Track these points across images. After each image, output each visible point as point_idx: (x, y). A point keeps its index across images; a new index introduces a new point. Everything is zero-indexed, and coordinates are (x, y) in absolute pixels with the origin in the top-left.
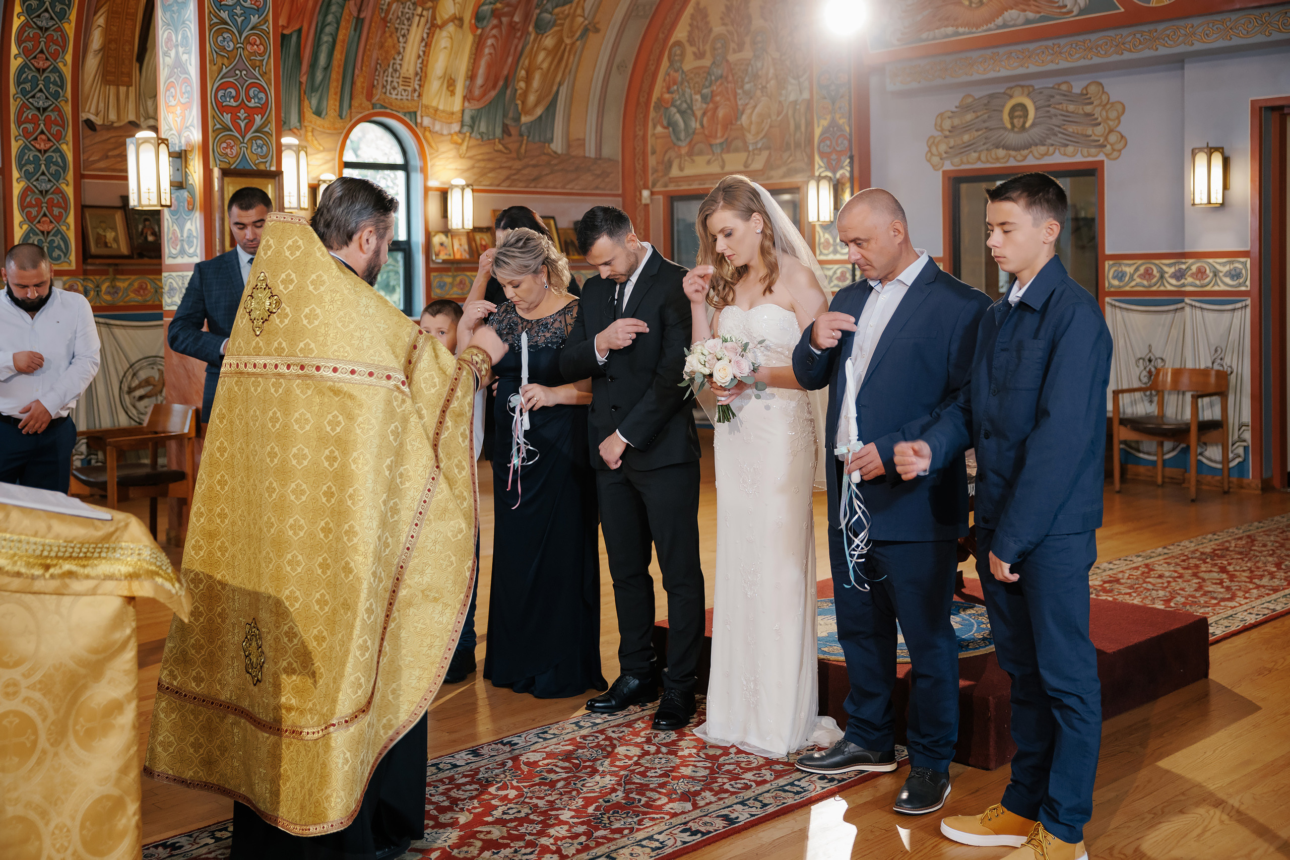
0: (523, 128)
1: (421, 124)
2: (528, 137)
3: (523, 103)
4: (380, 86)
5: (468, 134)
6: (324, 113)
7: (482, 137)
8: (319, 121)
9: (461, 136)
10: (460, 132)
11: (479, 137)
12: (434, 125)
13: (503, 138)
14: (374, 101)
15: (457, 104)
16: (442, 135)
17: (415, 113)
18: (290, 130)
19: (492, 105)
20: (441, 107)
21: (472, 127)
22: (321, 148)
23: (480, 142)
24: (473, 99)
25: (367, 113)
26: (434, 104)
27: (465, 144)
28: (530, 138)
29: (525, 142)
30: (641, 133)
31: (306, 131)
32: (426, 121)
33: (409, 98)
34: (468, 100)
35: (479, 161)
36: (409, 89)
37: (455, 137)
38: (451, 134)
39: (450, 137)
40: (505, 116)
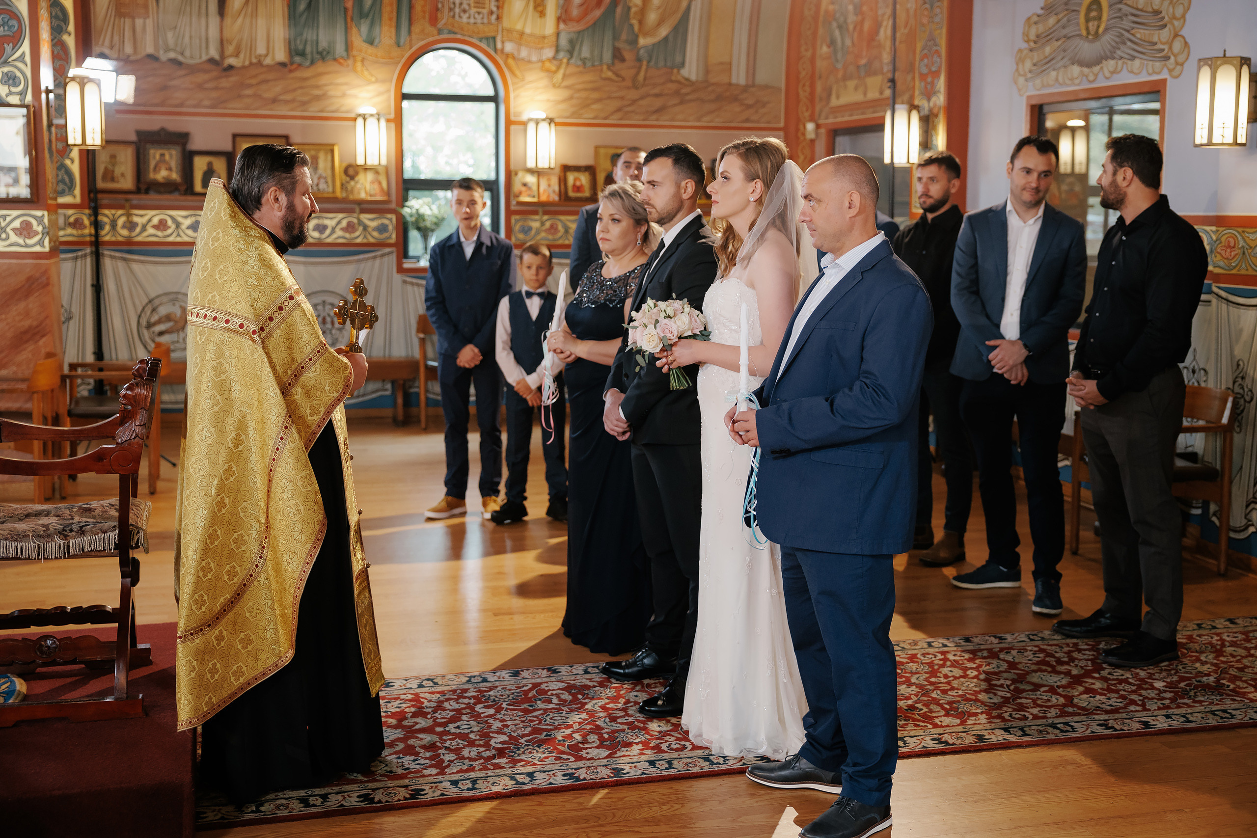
0: (642, 52)
1: (502, 50)
2: (649, 62)
3: (641, 22)
4: (446, 9)
5: (565, 61)
6: (377, 41)
7: (584, 64)
8: (370, 50)
9: (555, 62)
10: (554, 58)
11: (580, 63)
12: (519, 51)
13: (613, 64)
14: (440, 25)
15: (549, 26)
16: (530, 62)
17: (494, 38)
18: (335, 60)
19: (596, 27)
20: (528, 30)
21: (571, 53)
22: (373, 79)
23: (581, 69)
24: (571, 20)
25: (431, 39)
26: (519, 27)
27: (561, 72)
28: (652, 64)
29: (644, 68)
30: (809, 54)
31: (355, 61)
32: (509, 47)
33: (485, 21)
34: (565, 22)
35: (579, 90)
36: (485, 11)
37: (548, 64)
38: (543, 62)
39: (540, 64)
40: (615, 37)
